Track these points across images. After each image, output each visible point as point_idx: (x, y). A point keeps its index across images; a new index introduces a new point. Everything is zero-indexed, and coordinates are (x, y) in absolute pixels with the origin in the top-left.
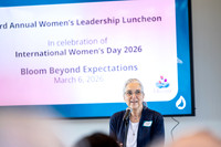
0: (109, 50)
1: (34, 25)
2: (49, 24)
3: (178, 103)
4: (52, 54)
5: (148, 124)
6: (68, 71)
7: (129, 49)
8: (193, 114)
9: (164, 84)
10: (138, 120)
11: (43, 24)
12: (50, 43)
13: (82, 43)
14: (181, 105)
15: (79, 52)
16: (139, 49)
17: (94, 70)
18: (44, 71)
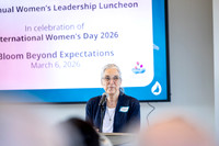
0: (86, 36)
1: (11, 10)
2: (26, 10)
3: (154, 88)
4: (29, 39)
6: (45, 56)
7: (105, 35)
8: (168, 100)
9: (140, 69)
11: (19, 9)
12: (27, 29)
13: (59, 28)
14: (157, 90)
15: (56, 38)
16: (116, 35)
17: (71, 55)
18: (20, 56)
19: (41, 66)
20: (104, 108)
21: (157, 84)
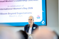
0: (24, 8)
1: (4, 1)
2: (8, 1)
3: (42, 22)
5: (34, 28)
6: (13, 14)
7: (29, 8)
9: (39, 17)
10: (32, 27)
11: (6, 1)
12: (8, 6)
13: (17, 6)
14: (43, 23)
15: (16, 9)
16: (32, 8)
17: (20, 14)
18: (6, 14)
19: (12, 16)
20: (29, 28)
21: (43, 21)
